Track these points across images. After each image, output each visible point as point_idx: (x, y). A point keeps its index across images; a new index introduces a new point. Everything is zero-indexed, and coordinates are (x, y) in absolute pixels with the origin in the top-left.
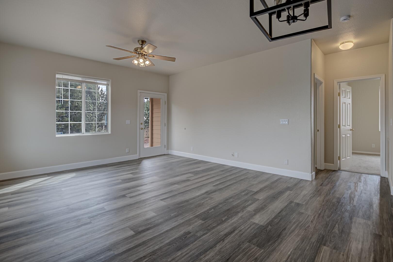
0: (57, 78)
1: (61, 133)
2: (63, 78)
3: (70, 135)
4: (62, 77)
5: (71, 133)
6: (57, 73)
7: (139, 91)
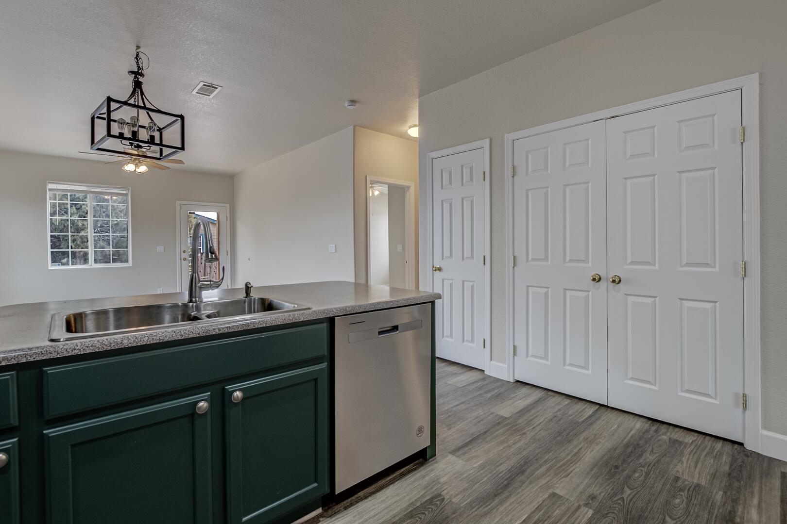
0: (49, 189)
1: (59, 265)
2: (58, 188)
3: (70, 267)
4: (56, 188)
5: (72, 265)
6: (49, 182)
7: (178, 202)
